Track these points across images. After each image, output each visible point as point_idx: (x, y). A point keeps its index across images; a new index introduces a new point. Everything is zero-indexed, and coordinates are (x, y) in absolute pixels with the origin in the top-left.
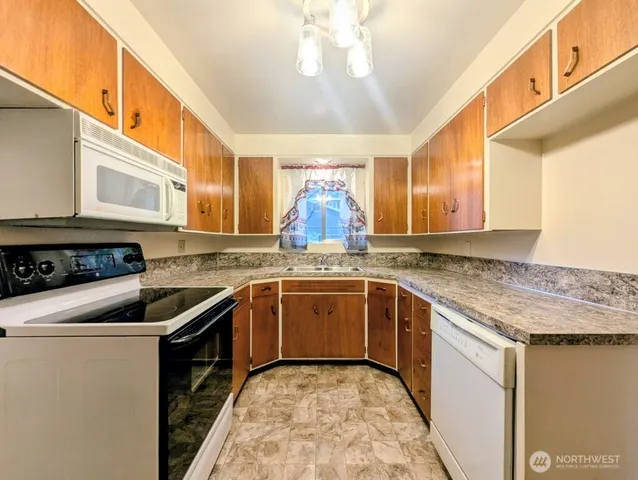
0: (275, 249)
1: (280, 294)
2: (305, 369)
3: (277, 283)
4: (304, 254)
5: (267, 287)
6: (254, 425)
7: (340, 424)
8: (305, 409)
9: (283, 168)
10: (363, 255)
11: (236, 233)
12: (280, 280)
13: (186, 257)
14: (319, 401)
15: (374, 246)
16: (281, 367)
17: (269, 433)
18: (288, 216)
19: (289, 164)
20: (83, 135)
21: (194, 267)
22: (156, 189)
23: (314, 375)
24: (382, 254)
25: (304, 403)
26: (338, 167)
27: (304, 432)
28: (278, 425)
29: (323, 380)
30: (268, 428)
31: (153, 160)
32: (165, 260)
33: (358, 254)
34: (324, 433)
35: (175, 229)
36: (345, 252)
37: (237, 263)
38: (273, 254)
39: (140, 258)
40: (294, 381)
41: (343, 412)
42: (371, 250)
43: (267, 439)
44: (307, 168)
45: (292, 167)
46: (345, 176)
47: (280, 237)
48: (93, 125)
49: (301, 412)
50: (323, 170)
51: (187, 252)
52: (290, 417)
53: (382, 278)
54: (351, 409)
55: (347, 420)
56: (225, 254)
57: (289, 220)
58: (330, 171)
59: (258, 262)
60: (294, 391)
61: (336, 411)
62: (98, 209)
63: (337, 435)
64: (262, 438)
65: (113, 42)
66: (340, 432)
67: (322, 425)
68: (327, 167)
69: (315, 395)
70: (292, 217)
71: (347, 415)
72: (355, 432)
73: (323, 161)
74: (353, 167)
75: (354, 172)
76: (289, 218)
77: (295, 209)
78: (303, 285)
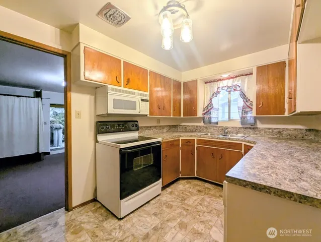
0: (202, 124)
1: (196, 145)
2: (207, 185)
3: (194, 140)
4: (216, 127)
5: (188, 141)
6: (170, 196)
7: (204, 212)
8: (193, 200)
9: (206, 83)
10: (254, 128)
11: (182, 116)
12: (196, 138)
13: (161, 126)
14: (203, 200)
15: (262, 123)
16: (197, 180)
17: (173, 201)
18: (207, 107)
19: (209, 81)
20: (108, 91)
21: (165, 130)
22: (135, 102)
23: (210, 189)
24: (269, 129)
25: (195, 198)
26: (236, 77)
27: (186, 207)
28: (178, 200)
29: (212, 192)
30: (173, 200)
31: (133, 93)
32: (151, 127)
33: (250, 128)
34: (194, 212)
35: (146, 115)
36: (241, 126)
37: (186, 130)
38: (201, 126)
39: (137, 126)
40: (198, 188)
41: (210, 209)
42: (260, 125)
43: (171, 203)
44: (218, 81)
45: (210, 82)
46: (240, 82)
47: (203, 118)
48: (112, 88)
49: (191, 200)
50: (227, 80)
51: (161, 124)
52: (185, 200)
53: (251, 143)
54: (216, 209)
55: (210, 212)
56: (181, 126)
57: (208, 109)
58: (231, 80)
59: (195, 130)
60: (194, 191)
61: (207, 207)
62: (114, 111)
63: (199, 216)
64: (169, 201)
65: (120, 61)
66: (201, 215)
67: (196, 208)
68: (229, 78)
69: (203, 196)
70: (209, 108)
71: (211, 210)
72: (209, 219)
73: (226, 76)
74: (246, 75)
75: (246, 79)
76: (208, 108)
77: (211, 103)
78: (206, 142)
